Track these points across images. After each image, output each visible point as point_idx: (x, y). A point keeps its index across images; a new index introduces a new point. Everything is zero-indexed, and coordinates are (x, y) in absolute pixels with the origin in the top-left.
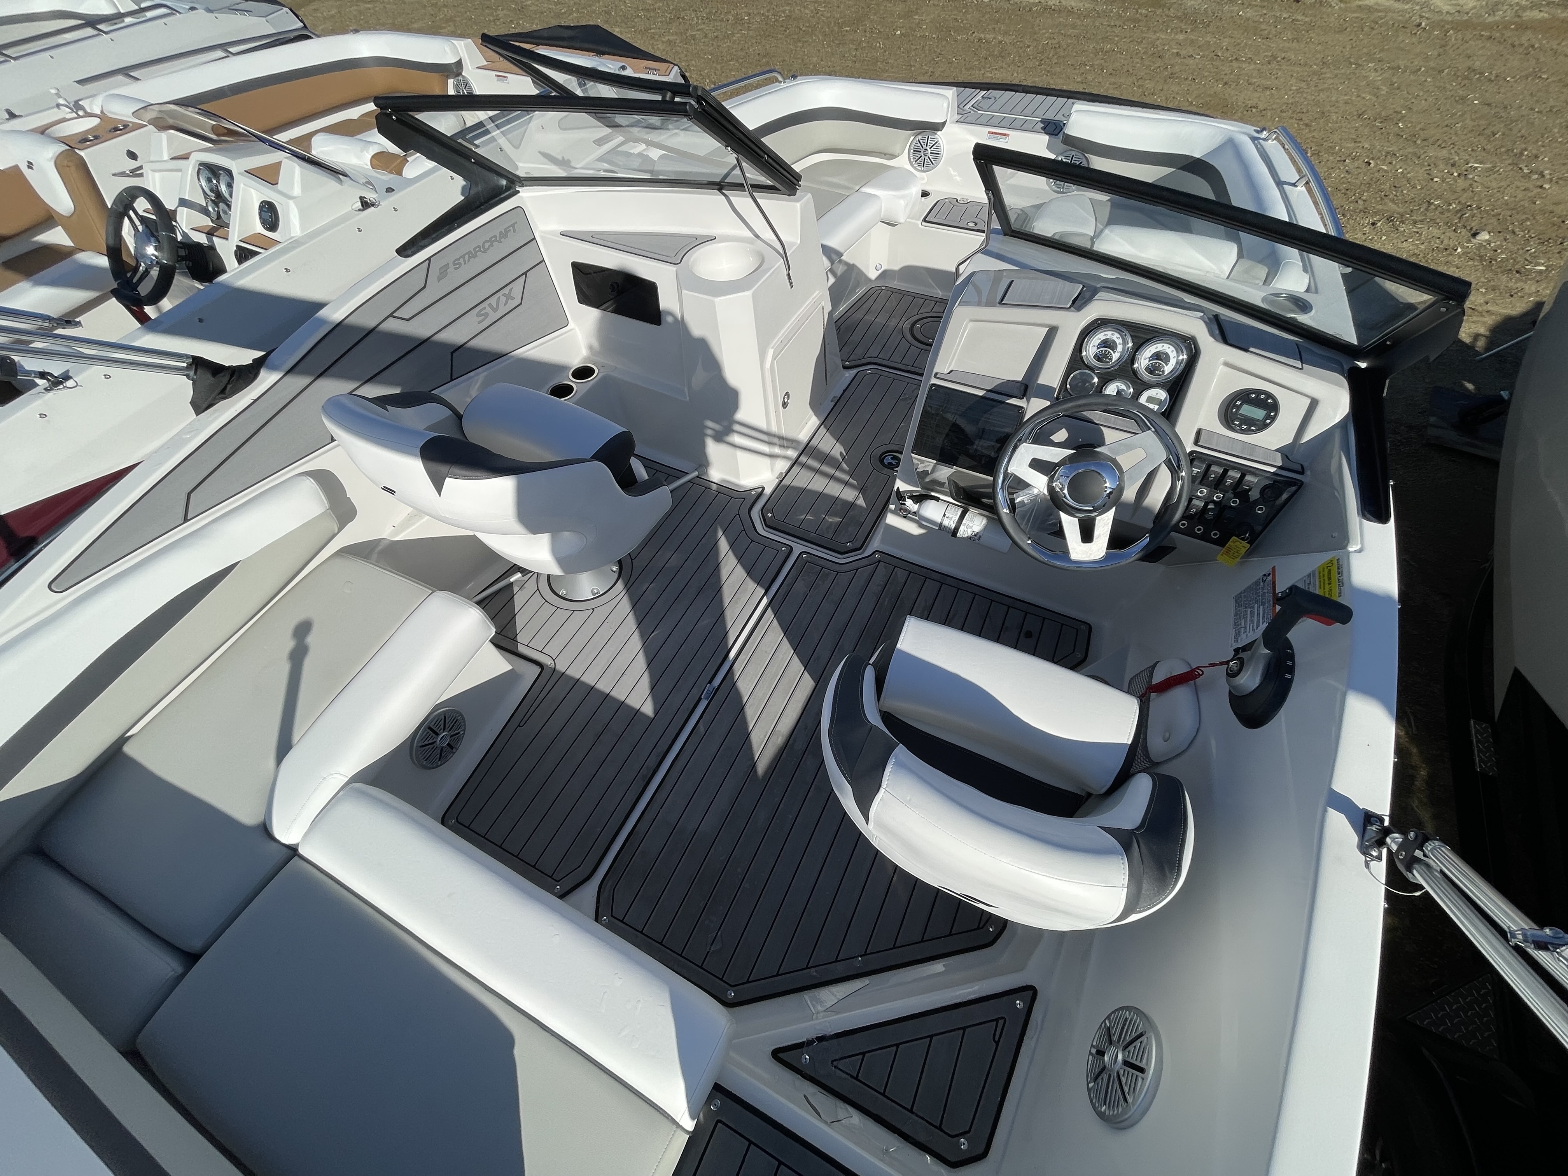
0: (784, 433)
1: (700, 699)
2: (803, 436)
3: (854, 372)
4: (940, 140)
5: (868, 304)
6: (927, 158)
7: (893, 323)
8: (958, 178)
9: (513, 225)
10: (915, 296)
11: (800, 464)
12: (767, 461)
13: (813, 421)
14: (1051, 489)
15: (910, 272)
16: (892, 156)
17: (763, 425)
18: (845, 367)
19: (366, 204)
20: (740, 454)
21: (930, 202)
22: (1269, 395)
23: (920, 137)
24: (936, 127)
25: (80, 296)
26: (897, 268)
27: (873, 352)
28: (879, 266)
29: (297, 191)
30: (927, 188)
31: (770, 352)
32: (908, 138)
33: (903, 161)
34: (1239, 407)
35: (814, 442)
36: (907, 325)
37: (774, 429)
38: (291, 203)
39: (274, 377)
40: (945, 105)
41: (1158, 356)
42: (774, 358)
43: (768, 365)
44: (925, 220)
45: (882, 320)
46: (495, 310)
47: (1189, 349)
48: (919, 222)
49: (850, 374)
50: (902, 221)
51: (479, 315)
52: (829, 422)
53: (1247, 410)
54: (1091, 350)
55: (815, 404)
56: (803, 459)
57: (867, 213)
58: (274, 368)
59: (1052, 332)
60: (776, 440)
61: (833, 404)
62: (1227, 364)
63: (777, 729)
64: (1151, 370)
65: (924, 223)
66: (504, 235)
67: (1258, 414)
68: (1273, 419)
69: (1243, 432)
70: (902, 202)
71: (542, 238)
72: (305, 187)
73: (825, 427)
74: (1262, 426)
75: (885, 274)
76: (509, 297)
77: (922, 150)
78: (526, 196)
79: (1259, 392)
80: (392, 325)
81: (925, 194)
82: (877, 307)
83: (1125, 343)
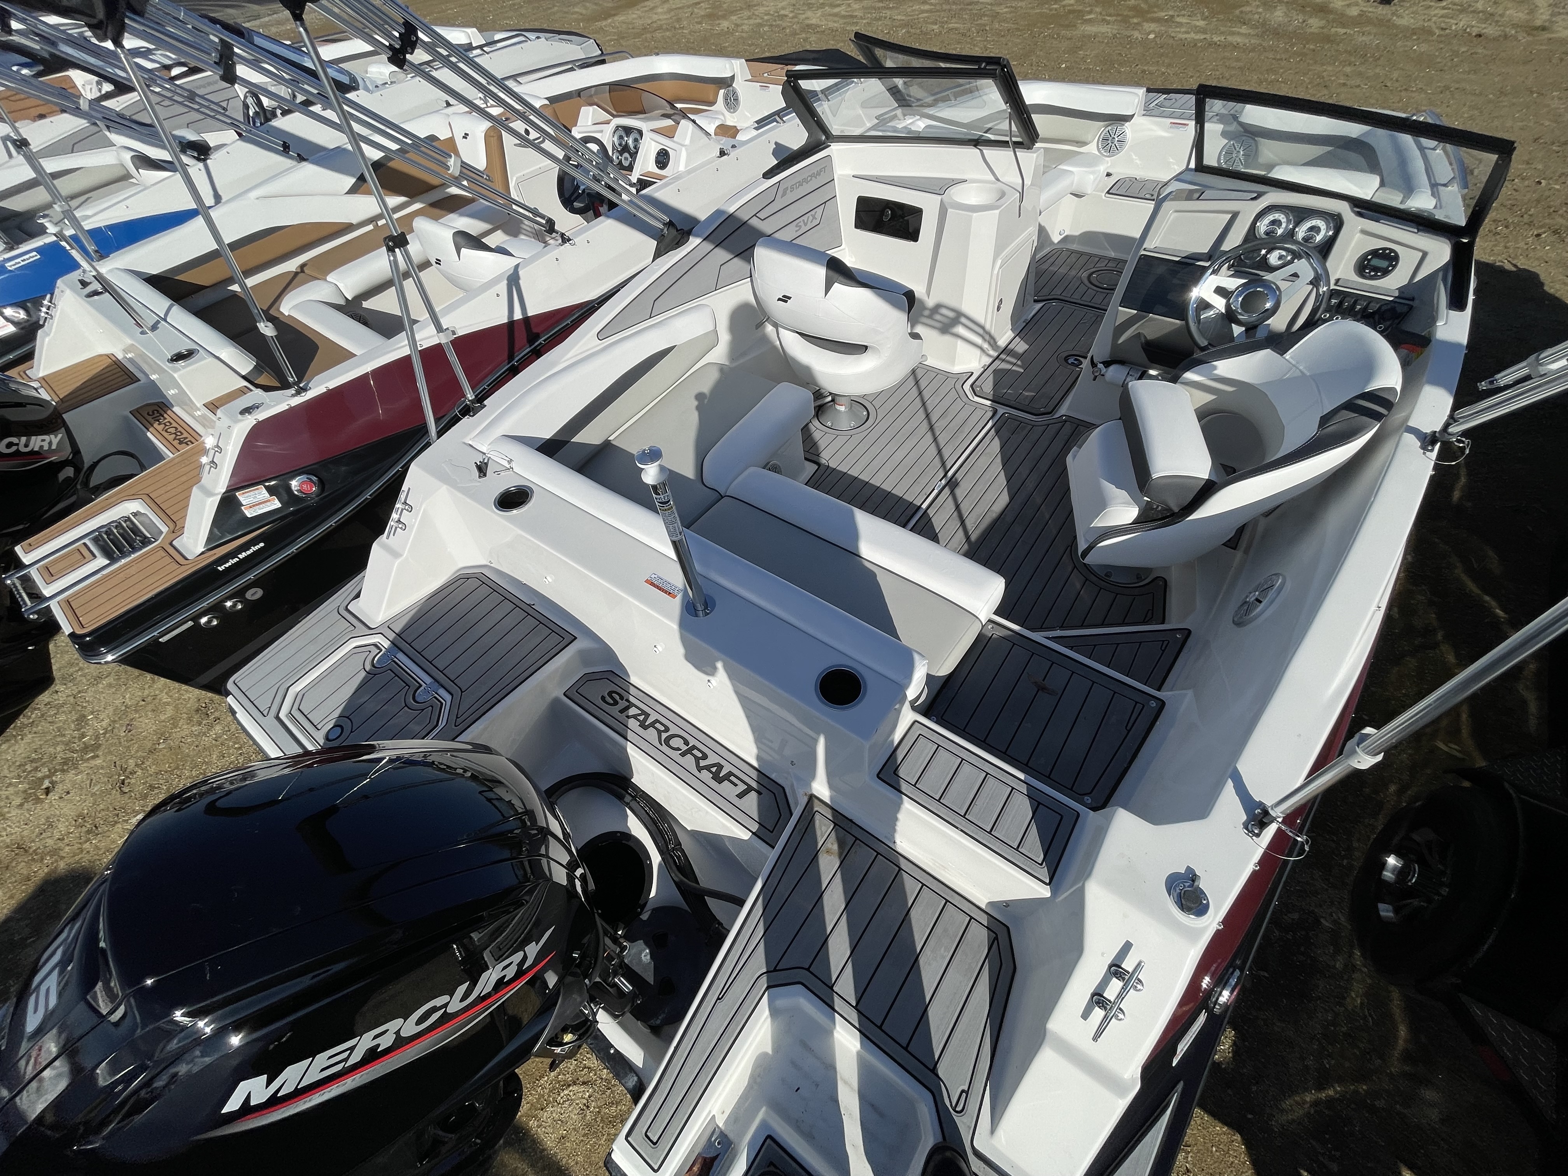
0: (993, 332)
1: (934, 489)
2: (1002, 342)
3: (1040, 305)
4: (1127, 131)
5: (1052, 260)
6: (1113, 145)
7: (1073, 273)
8: (1138, 162)
9: (824, 168)
10: (1091, 256)
11: (1000, 359)
12: (978, 352)
13: (1010, 335)
14: (1228, 306)
15: (1089, 237)
16: (1084, 144)
17: (981, 320)
18: (1035, 301)
19: (722, 153)
20: (960, 343)
21: (1112, 181)
22: (1392, 250)
23: (1110, 128)
24: (1126, 118)
26: (1077, 233)
27: (1057, 292)
28: (1062, 232)
29: (687, 142)
30: (1110, 171)
31: (999, 262)
32: (1098, 129)
33: (1092, 148)
34: (1369, 260)
35: (1011, 346)
36: (1085, 275)
37: (988, 327)
38: (684, 149)
39: (698, 241)
40: (1136, 101)
41: (1312, 229)
42: (1000, 268)
43: (996, 272)
44: (1108, 192)
45: (1063, 271)
46: (805, 225)
47: (1334, 220)
48: (1103, 194)
49: (1039, 306)
50: (1089, 192)
51: (797, 226)
52: (1022, 335)
53: (1376, 262)
54: (1263, 226)
55: (1015, 317)
56: (1003, 356)
57: (1063, 184)
58: (697, 236)
59: (1235, 215)
60: (987, 337)
61: (1025, 324)
62: (1364, 232)
63: (991, 509)
64: (1306, 239)
65: (1108, 195)
66: (819, 174)
67: (1384, 264)
68: (1394, 267)
69: (1371, 278)
70: (1092, 177)
71: (839, 178)
72: (692, 140)
73: (1020, 337)
74: (1386, 272)
75: (1066, 239)
76: (814, 218)
77: (1110, 138)
78: (835, 149)
79: (1384, 249)
80: (755, 222)
81: (1108, 175)
82: (1059, 262)
83: (1289, 221)
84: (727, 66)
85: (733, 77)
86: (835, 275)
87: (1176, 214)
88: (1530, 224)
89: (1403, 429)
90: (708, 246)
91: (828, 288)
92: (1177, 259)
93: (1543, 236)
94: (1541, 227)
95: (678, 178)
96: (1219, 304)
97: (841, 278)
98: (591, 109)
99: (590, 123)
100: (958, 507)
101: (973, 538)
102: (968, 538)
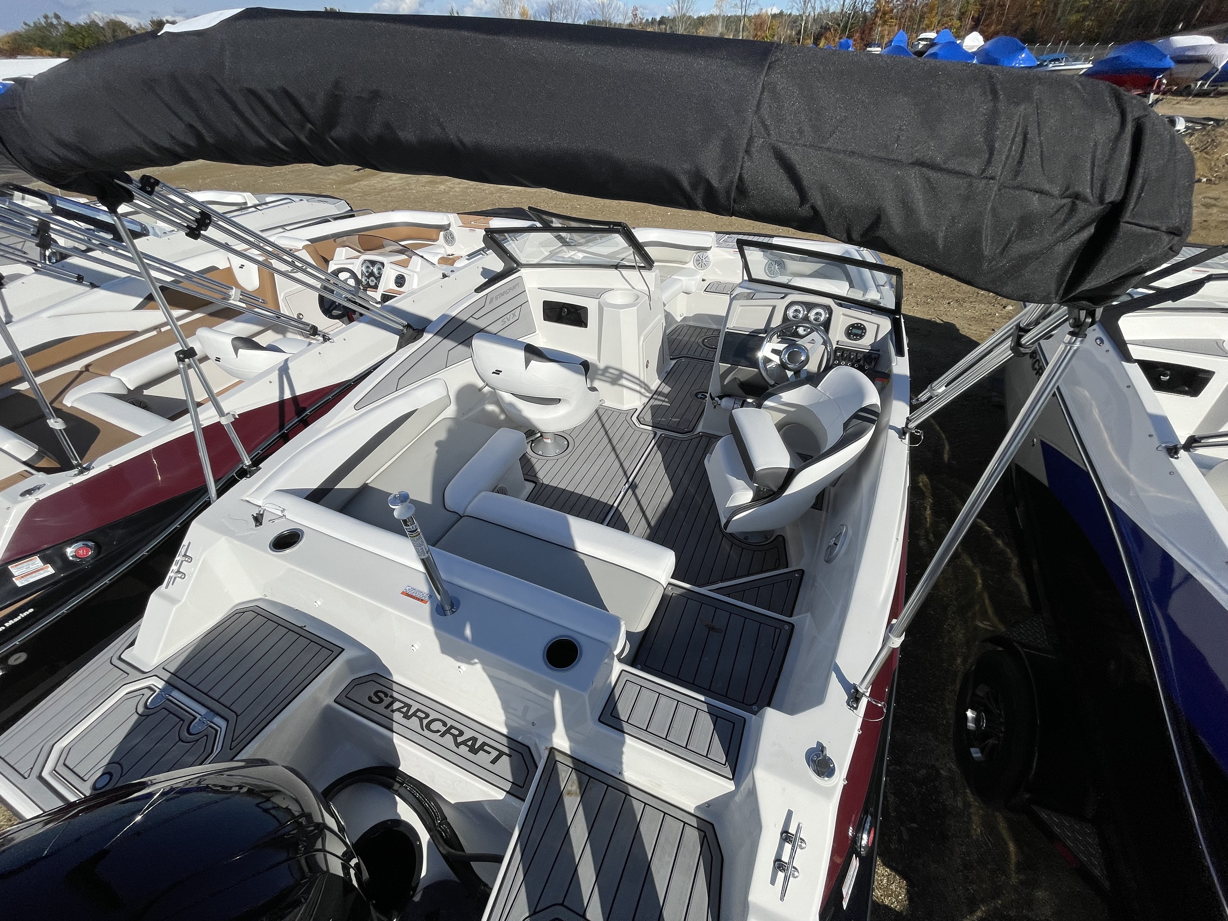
0: (646, 382)
1: (621, 492)
2: (654, 387)
3: (674, 361)
4: (709, 256)
5: (679, 331)
6: (703, 263)
7: (693, 339)
8: (718, 273)
9: (518, 284)
10: (702, 328)
11: (654, 398)
12: (638, 395)
13: (658, 382)
14: (781, 360)
15: (698, 317)
16: (686, 263)
17: (637, 375)
18: (671, 359)
19: (444, 276)
20: (625, 390)
21: (706, 284)
22: (861, 324)
23: (699, 254)
24: (707, 249)
25: (257, 328)
26: (691, 315)
27: (684, 353)
28: (682, 315)
29: (418, 270)
30: (704, 278)
31: (642, 338)
32: (693, 254)
33: (691, 265)
34: (851, 330)
35: (660, 389)
36: (700, 340)
37: (642, 379)
38: (415, 274)
39: (431, 335)
40: (711, 239)
41: (817, 314)
42: (643, 342)
43: (641, 344)
44: (705, 291)
45: (686, 339)
46: (509, 320)
47: (828, 309)
48: (702, 292)
49: (674, 362)
50: (694, 291)
51: (502, 321)
52: (666, 381)
53: (855, 331)
54: (791, 313)
55: (659, 371)
56: (655, 396)
57: (676, 287)
58: (429, 332)
59: (774, 308)
60: (643, 385)
61: (667, 374)
62: (844, 315)
63: (662, 501)
64: (816, 320)
66: (514, 287)
67: (859, 332)
68: (865, 333)
69: (855, 340)
70: (693, 282)
71: (529, 290)
72: (422, 268)
73: (665, 383)
74: (861, 336)
75: (685, 319)
76: (514, 315)
77: (700, 260)
78: (523, 272)
79: (858, 324)
80: (471, 321)
81: (703, 280)
82: (684, 332)
83: (804, 310)
84: (445, 218)
85: (449, 225)
86: (531, 356)
87: (741, 308)
88: (943, 297)
89: (888, 427)
90: (438, 339)
91: (527, 363)
92: (747, 333)
93: (952, 303)
94: (949, 299)
95: (413, 292)
96: (776, 359)
97: (535, 357)
98: (344, 249)
99: (343, 258)
100: (639, 503)
101: (653, 523)
102: (649, 524)
